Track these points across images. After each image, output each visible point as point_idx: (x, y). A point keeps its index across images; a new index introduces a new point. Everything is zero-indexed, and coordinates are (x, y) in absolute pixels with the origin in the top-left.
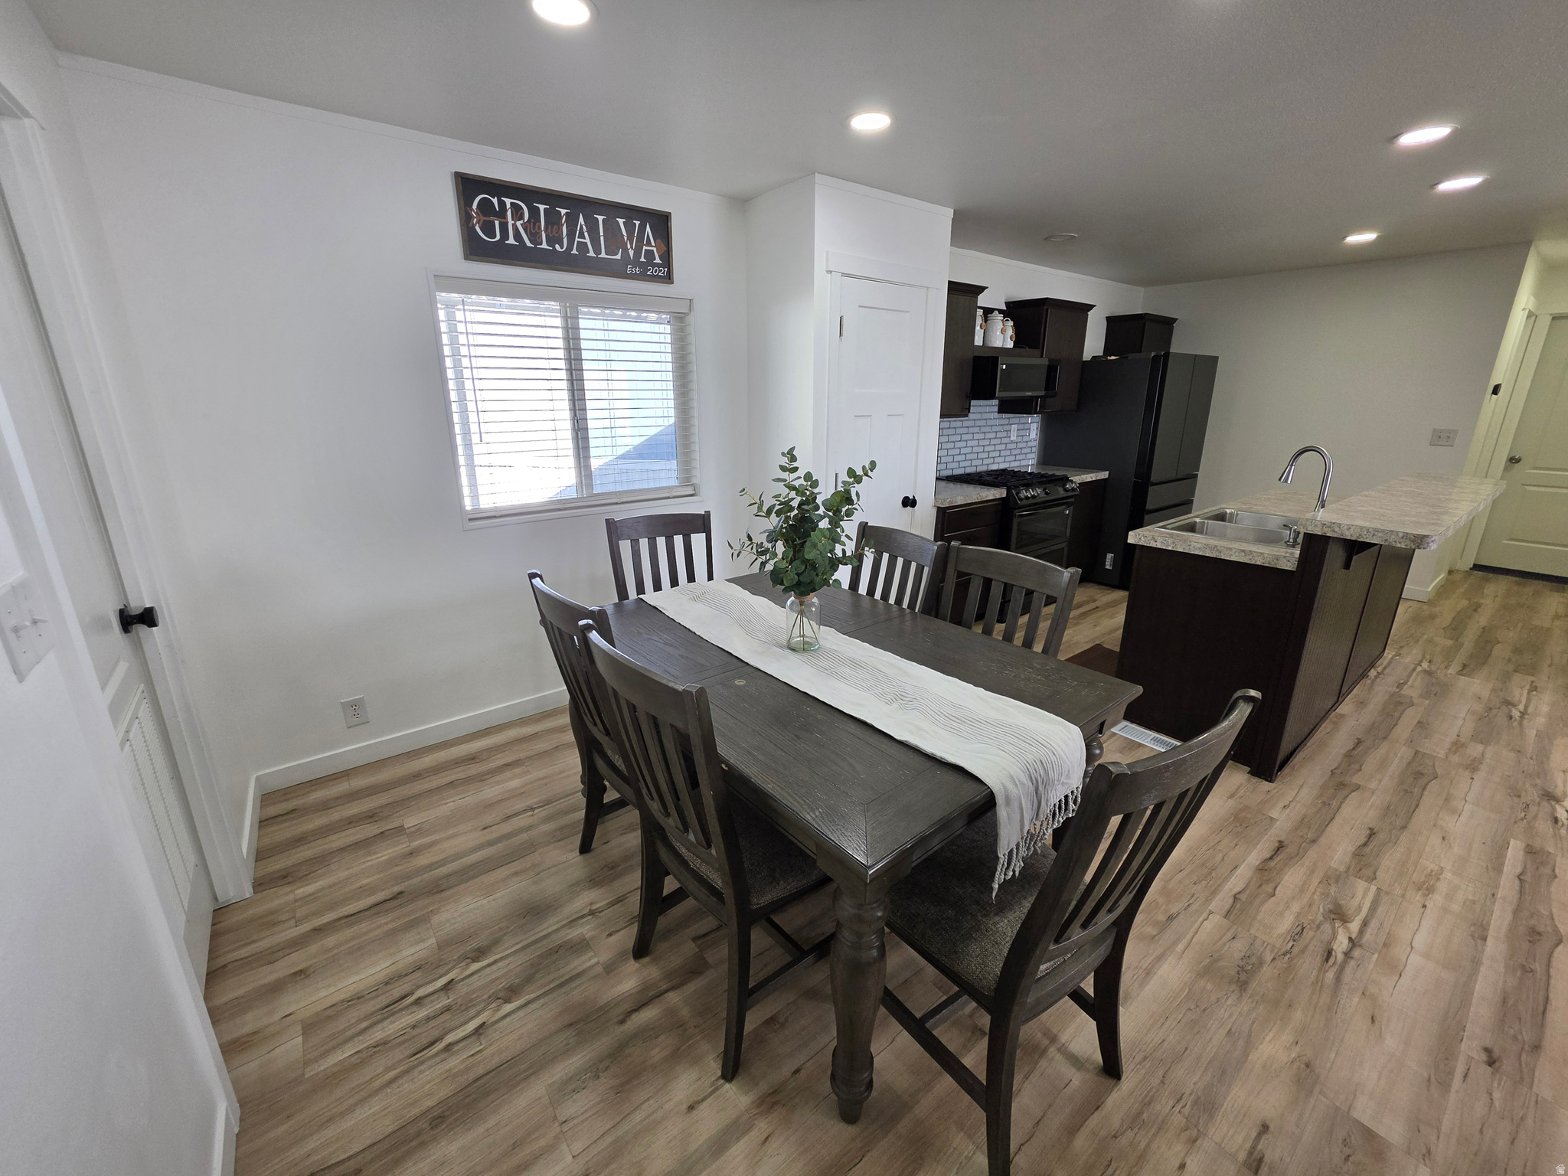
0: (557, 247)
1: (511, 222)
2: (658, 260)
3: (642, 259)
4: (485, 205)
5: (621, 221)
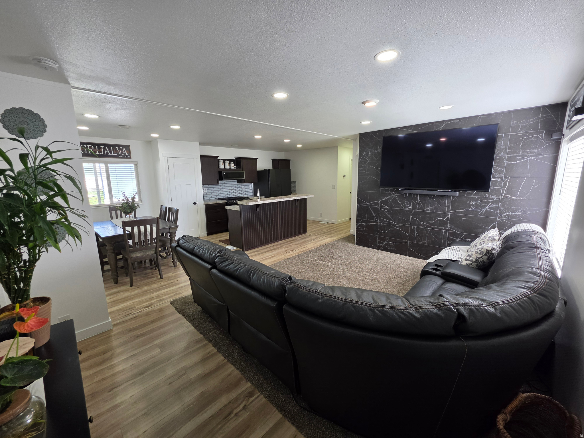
0: (101, 153)
2: (127, 154)
3: (123, 154)
5: (117, 148)
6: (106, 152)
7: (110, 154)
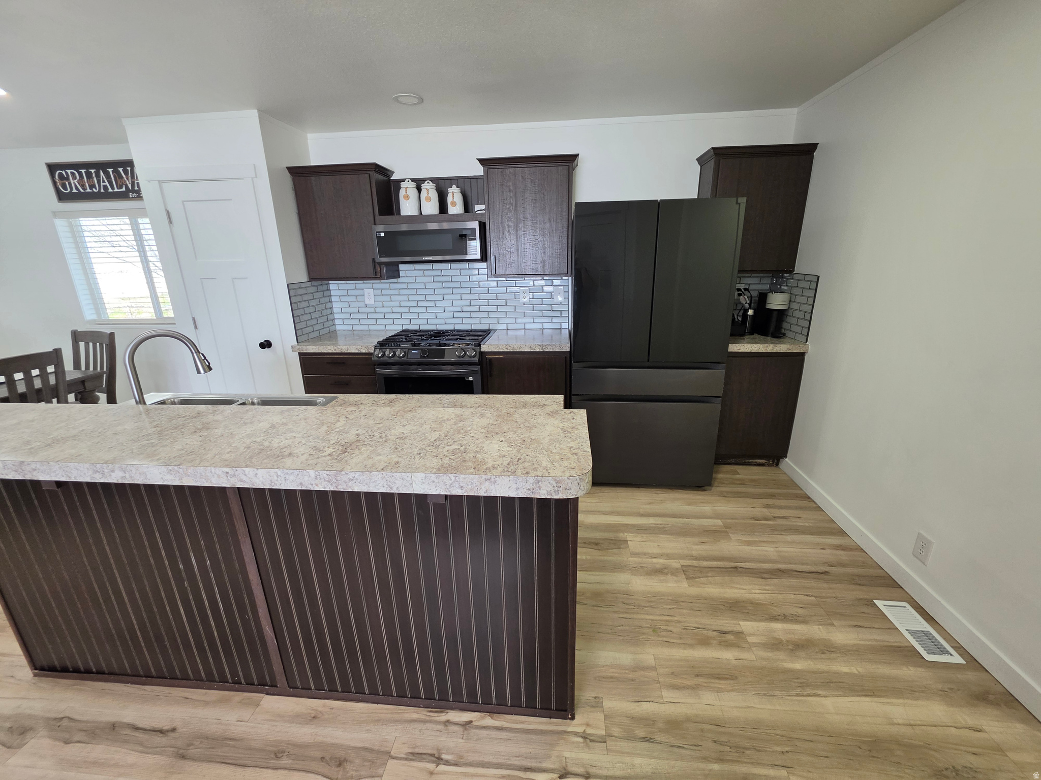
0: (94, 190)
1: (72, 181)
3: (136, 189)
4: (61, 175)
5: (121, 170)
6: (102, 184)
7: (110, 190)
